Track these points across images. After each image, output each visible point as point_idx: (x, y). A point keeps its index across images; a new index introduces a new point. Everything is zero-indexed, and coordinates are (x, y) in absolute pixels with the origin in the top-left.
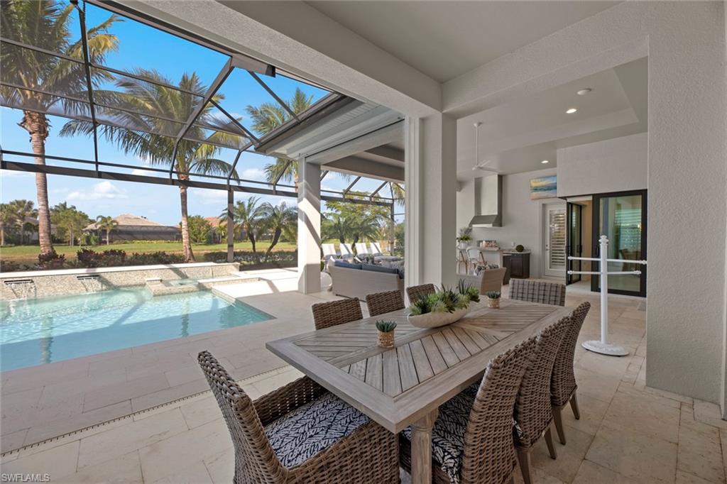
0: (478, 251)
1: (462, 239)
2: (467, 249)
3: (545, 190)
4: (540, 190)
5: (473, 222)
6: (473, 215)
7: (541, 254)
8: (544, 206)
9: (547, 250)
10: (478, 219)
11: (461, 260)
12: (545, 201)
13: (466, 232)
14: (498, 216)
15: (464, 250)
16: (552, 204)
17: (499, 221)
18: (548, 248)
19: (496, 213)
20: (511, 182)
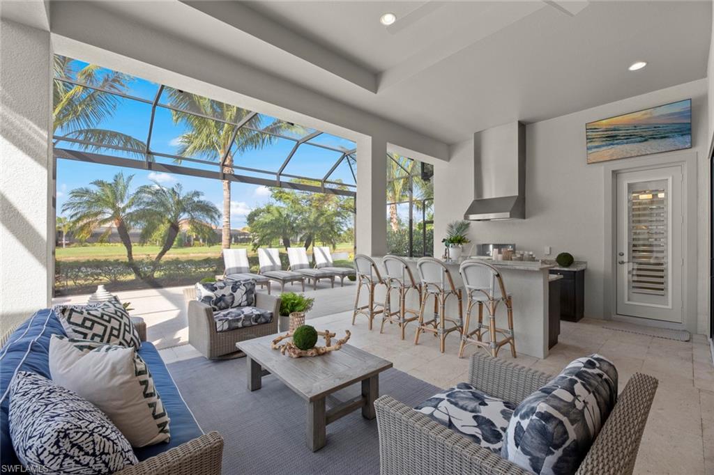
0: (492, 273)
1: (452, 241)
2: (463, 264)
5: (471, 210)
6: (470, 198)
7: (610, 270)
8: (615, 174)
9: (622, 263)
10: (480, 205)
11: (449, 289)
12: (617, 166)
14: (518, 197)
15: (457, 266)
16: (630, 170)
17: (520, 207)
18: (625, 258)
19: (515, 192)
20: (542, 135)
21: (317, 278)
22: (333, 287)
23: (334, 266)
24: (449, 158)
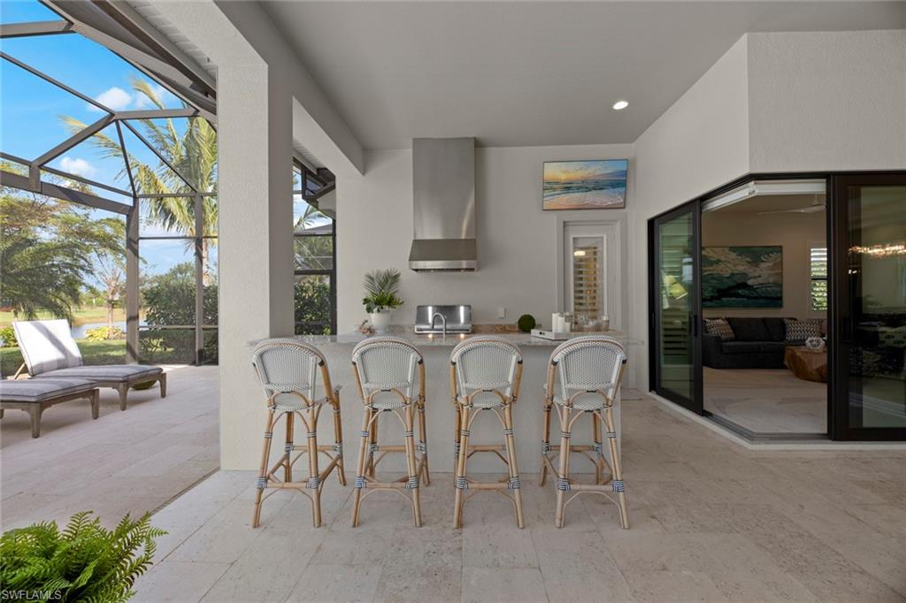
4: (579, 189)
8: (565, 224)
12: (568, 216)
13: (382, 286)
16: (577, 223)
21: (44, 402)
22: (96, 416)
23: (85, 364)
24: (364, 170)
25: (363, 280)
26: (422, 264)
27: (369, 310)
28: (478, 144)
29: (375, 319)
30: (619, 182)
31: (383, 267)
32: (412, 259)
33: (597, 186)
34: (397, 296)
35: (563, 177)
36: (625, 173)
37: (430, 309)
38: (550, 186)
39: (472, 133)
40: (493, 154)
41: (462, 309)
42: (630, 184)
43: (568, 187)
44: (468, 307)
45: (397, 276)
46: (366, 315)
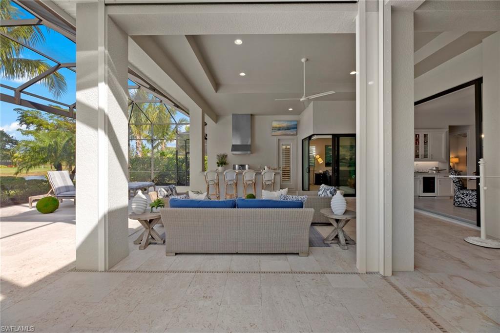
3: (286, 130)
4: (283, 129)
8: (279, 140)
12: (280, 137)
16: (283, 139)
19: (250, 144)
24: (216, 122)
25: (216, 156)
26: (234, 152)
27: (218, 166)
28: (252, 115)
29: (220, 168)
30: (295, 127)
31: (222, 153)
32: (232, 151)
33: (288, 128)
34: (227, 162)
35: (278, 126)
36: (297, 125)
37: (237, 166)
38: (274, 129)
39: (250, 112)
40: (257, 118)
41: (247, 166)
42: (298, 128)
43: (279, 129)
44: (249, 165)
45: (226, 156)
46: (217, 168)
